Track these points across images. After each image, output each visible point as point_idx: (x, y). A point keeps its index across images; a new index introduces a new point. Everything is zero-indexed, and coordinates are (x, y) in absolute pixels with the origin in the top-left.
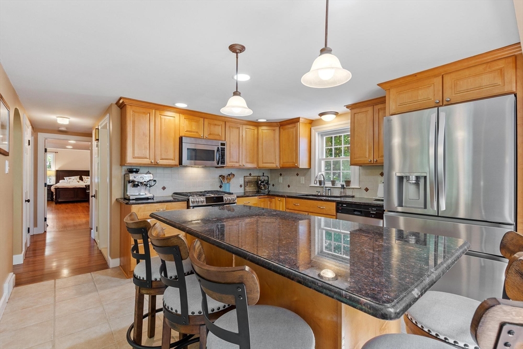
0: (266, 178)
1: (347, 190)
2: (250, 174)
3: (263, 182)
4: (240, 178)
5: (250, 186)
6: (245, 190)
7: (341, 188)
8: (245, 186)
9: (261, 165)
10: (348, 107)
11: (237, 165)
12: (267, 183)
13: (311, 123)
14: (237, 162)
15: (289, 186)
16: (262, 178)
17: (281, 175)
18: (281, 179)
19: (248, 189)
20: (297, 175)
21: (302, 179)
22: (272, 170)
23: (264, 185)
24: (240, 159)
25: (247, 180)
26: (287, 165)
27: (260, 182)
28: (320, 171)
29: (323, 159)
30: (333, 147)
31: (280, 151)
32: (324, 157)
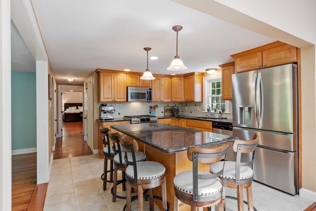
0: (177, 108)
1: (223, 114)
2: (168, 105)
3: (175, 110)
4: (162, 108)
5: (168, 113)
6: (165, 114)
7: (219, 113)
8: (165, 112)
9: (173, 100)
10: (220, 66)
11: (159, 100)
12: (178, 110)
13: (203, 74)
14: (159, 99)
15: (191, 112)
16: (175, 108)
17: (186, 105)
18: (186, 108)
19: (166, 114)
20: (196, 105)
21: (198, 108)
22: (181, 103)
23: (176, 112)
24: (161, 97)
25: (166, 109)
26: (188, 100)
27: (173, 110)
28: (208, 103)
29: (210, 96)
30: (216, 89)
31: (184, 92)
32: (211, 95)
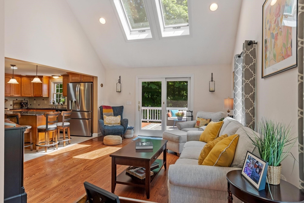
0: (26, 101)
1: (64, 106)
2: (17, 100)
3: (24, 103)
4: (11, 102)
5: (17, 105)
6: (13, 107)
7: (61, 105)
8: (13, 105)
9: (23, 95)
12: (27, 104)
13: (50, 78)
14: (9, 94)
15: (39, 105)
16: (24, 101)
17: (35, 100)
18: (35, 102)
19: (15, 107)
20: (43, 100)
21: (46, 102)
22: (30, 98)
23: (25, 105)
24: (11, 93)
25: (15, 102)
26: (37, 95)
27: (22, 103)
28: (53, 98)
29: (55, 93)
30: (59, 89)
31: (34, 89)
32: (56, 92)
